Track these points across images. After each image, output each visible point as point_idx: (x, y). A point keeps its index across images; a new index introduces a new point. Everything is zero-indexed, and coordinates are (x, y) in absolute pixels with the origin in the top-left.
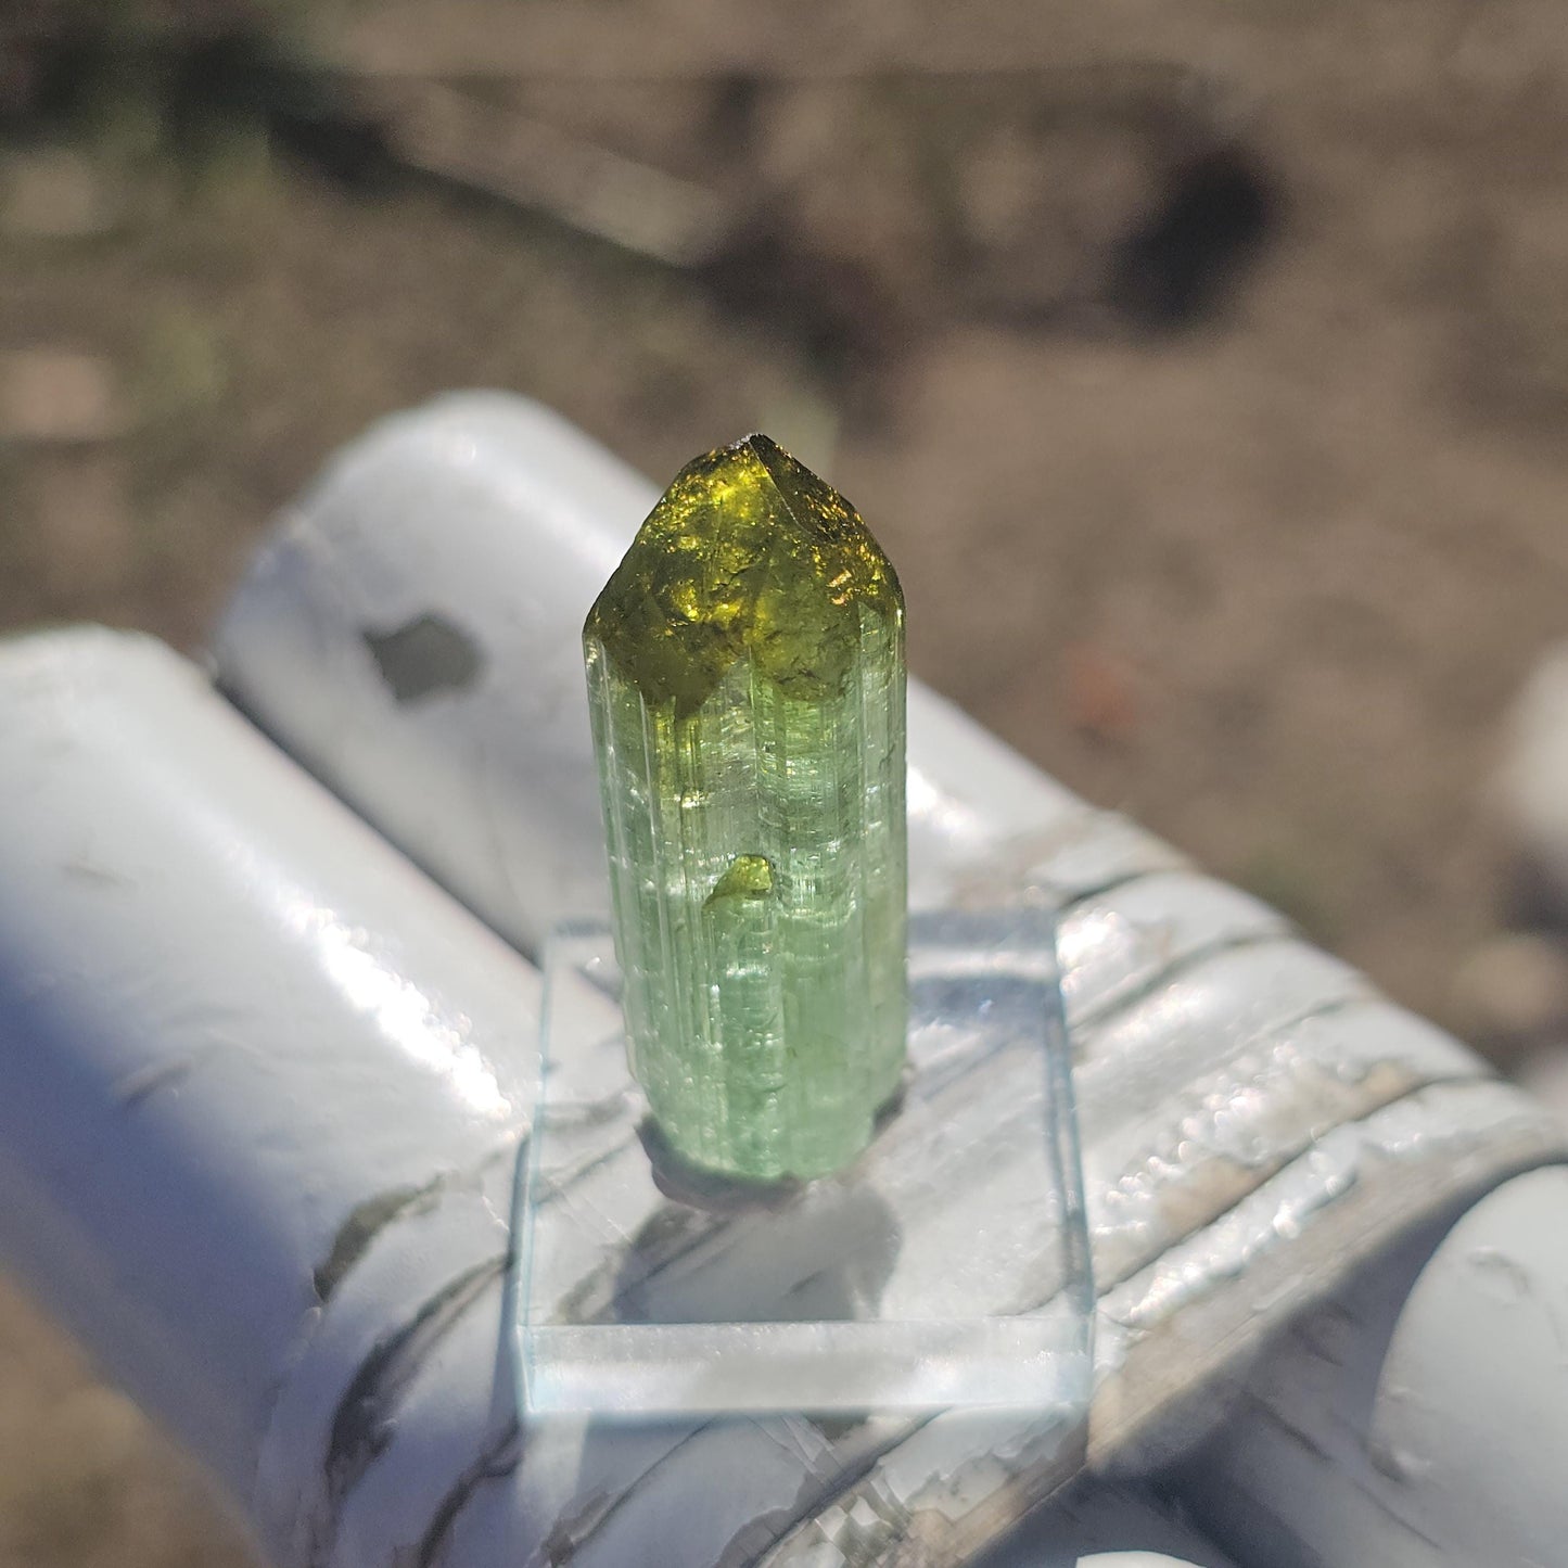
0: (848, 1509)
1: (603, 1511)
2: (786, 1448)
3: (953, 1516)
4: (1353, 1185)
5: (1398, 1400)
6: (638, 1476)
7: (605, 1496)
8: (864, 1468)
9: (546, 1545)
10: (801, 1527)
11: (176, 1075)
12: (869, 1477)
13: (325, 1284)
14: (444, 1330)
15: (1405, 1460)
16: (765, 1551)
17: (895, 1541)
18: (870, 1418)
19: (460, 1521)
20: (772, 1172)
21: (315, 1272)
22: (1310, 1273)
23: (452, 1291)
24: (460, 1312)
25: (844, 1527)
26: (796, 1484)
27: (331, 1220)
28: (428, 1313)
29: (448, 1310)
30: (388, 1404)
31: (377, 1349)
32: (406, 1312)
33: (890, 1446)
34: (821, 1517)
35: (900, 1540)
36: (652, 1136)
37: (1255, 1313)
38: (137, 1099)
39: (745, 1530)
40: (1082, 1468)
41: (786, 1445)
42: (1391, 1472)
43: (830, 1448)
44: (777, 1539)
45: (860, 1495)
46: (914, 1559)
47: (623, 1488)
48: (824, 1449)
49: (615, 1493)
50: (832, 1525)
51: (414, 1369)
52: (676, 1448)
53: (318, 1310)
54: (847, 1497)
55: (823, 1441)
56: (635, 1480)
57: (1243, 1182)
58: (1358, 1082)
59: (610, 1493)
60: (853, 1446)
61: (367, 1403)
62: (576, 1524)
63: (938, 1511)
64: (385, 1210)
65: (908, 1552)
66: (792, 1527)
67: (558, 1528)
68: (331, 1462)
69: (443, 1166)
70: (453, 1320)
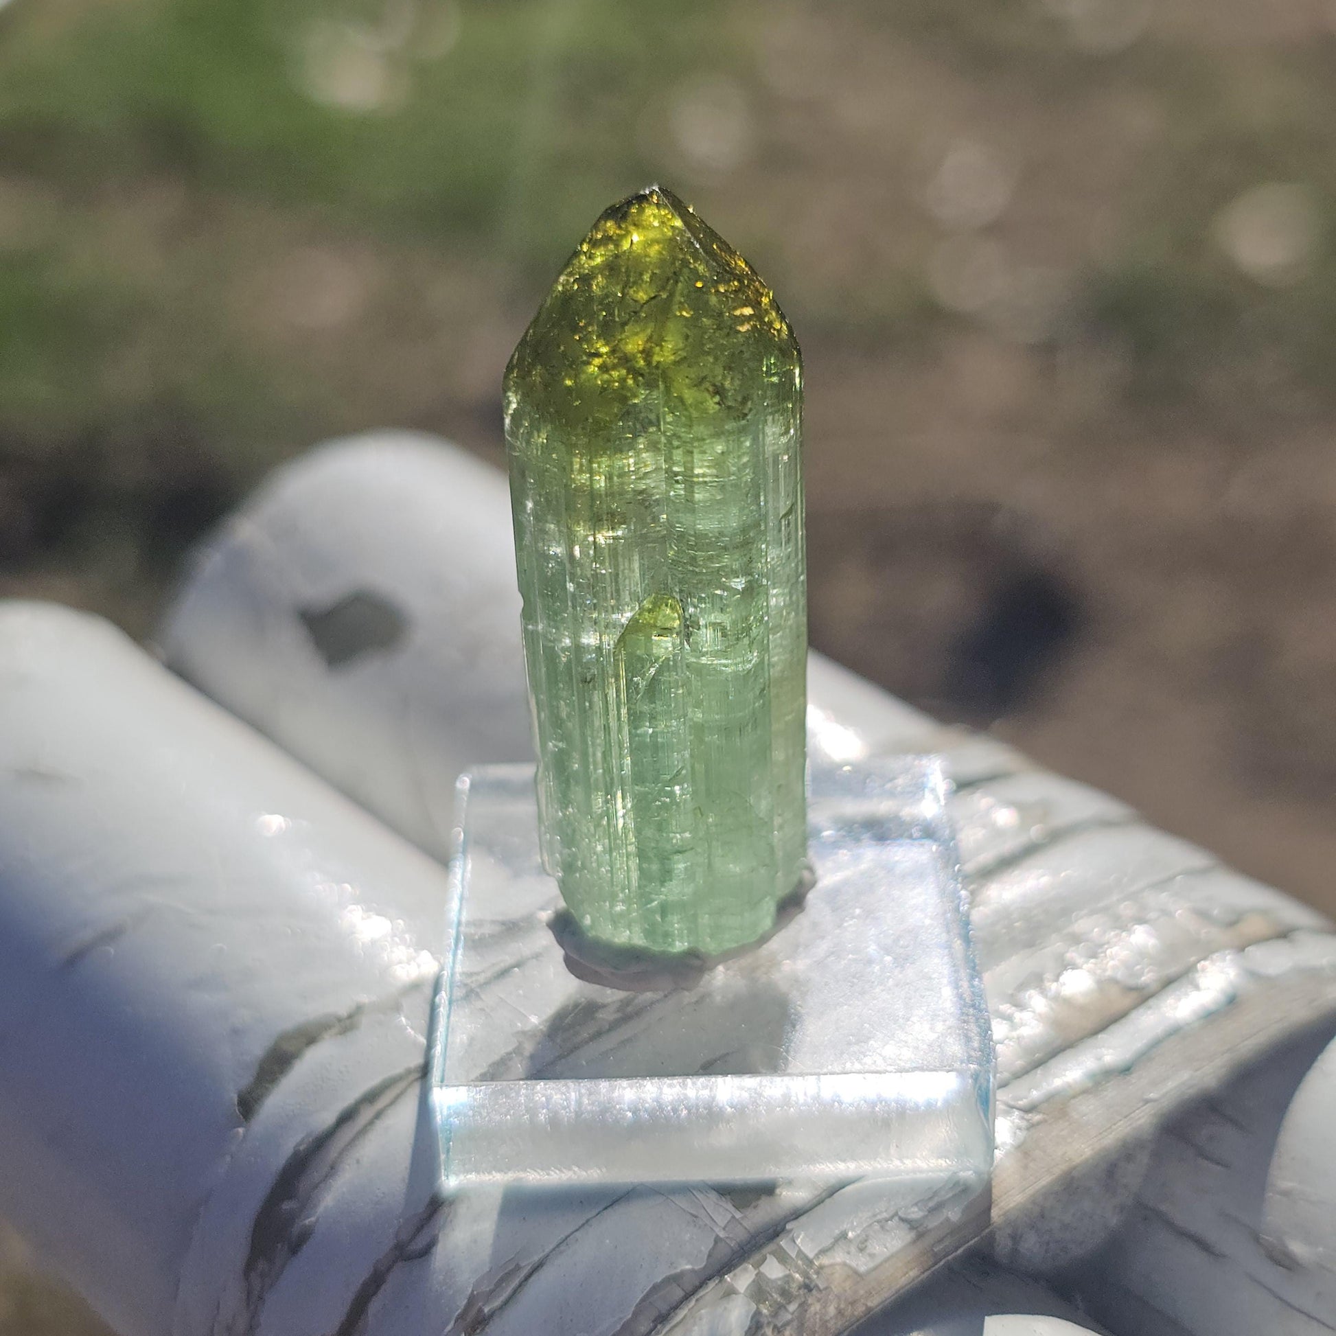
0: (758, 1265)
1: (516, 1282)
2: (696, 1217)
3: (862, 1269)
4: (1232, 1002)
5: (1286, 1193)
6: (551, 1247)
7: (518, 1268)
8: (775, 1231)
9: (461, 1317)
10: (712, 1284)
11: (112, 935)
12: (778, 1239)
13: (247, 1105)
14: (363, 1131)
15: (1297, 1248)
16: (676, 1307)
17: (806, 1291)
18: (778, 1191)
19: (374, 1306)
20: (679, 946)
21: (239, 1096)
22: (1197, 1070)
23: (371, 1097)
24: (378, 1116)
25: (754, 1281)
26: (706, 1246)
27: (257, 1048)
28: (347, 1117)
29: (366, 1114)
30: (307, 1203)
31: (296, 1154)
32: (327, 1118)
33: (797, 1214)
34: (731, 1274)
35: (810, 1290)
36: (564, 926)
37: (1147, 1101)
38: (75, 959)
39: (655, 1288)
40: (987, 1231)
41: (694, 1213)
42: (1284, 1261)
43: (738, 1215)
44: (687, 1297)
45: (770, 1254)
46: (825, 1307)
47: (536, 1259)
48: (733, 1217)
49: (527, 1265)
50: (742, 1279)
51: (333, 1169)
52: (587, 1221)
53: (241, 1130)
54: (757, 1257)
55: (732, 1209)
56: (547, 1251)
57: (1127, 1001)
58: (1232, 924)
59: (523, 1265)
60: (761, 1214)
61: (287, 1206)
62: (491, 1294)
63: (845, 1264)
64: (309, 1036)
65: (819, 1300)
66: (702, 1284)
67: (472, 1300)
68: (249, 1268)
69: (364, 998)
70: (371, 1123)
